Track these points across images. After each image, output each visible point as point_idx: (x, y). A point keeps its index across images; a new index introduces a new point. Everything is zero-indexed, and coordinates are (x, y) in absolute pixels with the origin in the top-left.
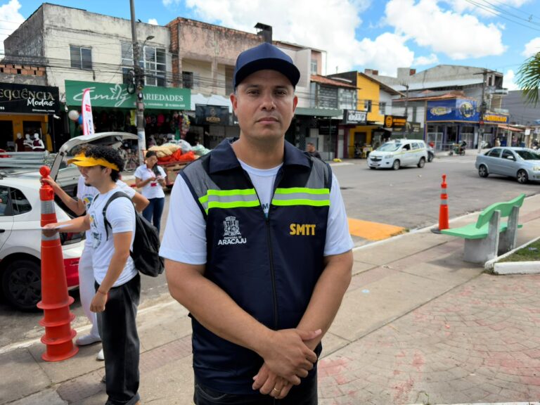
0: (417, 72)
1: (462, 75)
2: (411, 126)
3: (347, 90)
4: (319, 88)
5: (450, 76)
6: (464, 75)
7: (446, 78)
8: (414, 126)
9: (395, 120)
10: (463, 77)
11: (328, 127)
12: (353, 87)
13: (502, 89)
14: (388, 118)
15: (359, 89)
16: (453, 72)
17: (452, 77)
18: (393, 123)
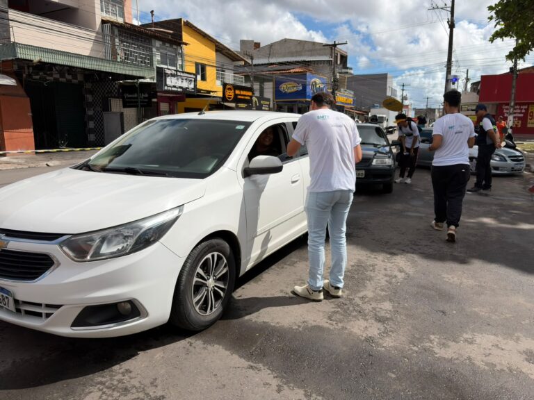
0: (261, 46)
1: (308, 51)
2: (259, 102)
3: (168, 45)
4: (116, 32)
5: (297, 52)
6: (311, 51)
7: (292, 54)
8: (262, 102)
9: (237, 92)
10: (310, 53)
11: (136, 96)
12: (176, 41)
13: (347, 68)
14: (228, 87)
15: (186, 44)
16: (299, 48)
17: (298, 53)
18: (236, 95)
